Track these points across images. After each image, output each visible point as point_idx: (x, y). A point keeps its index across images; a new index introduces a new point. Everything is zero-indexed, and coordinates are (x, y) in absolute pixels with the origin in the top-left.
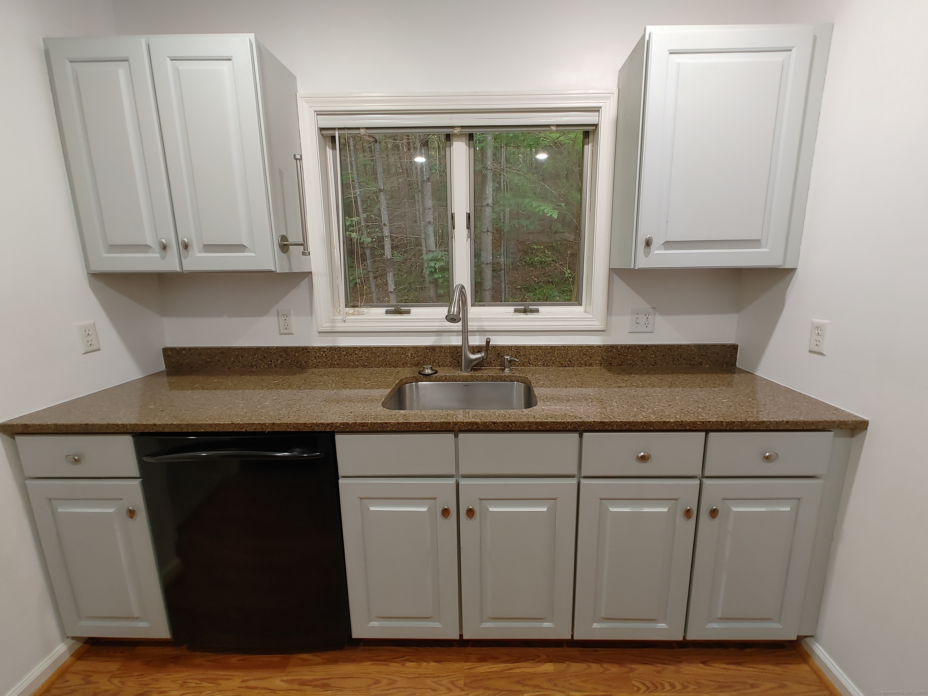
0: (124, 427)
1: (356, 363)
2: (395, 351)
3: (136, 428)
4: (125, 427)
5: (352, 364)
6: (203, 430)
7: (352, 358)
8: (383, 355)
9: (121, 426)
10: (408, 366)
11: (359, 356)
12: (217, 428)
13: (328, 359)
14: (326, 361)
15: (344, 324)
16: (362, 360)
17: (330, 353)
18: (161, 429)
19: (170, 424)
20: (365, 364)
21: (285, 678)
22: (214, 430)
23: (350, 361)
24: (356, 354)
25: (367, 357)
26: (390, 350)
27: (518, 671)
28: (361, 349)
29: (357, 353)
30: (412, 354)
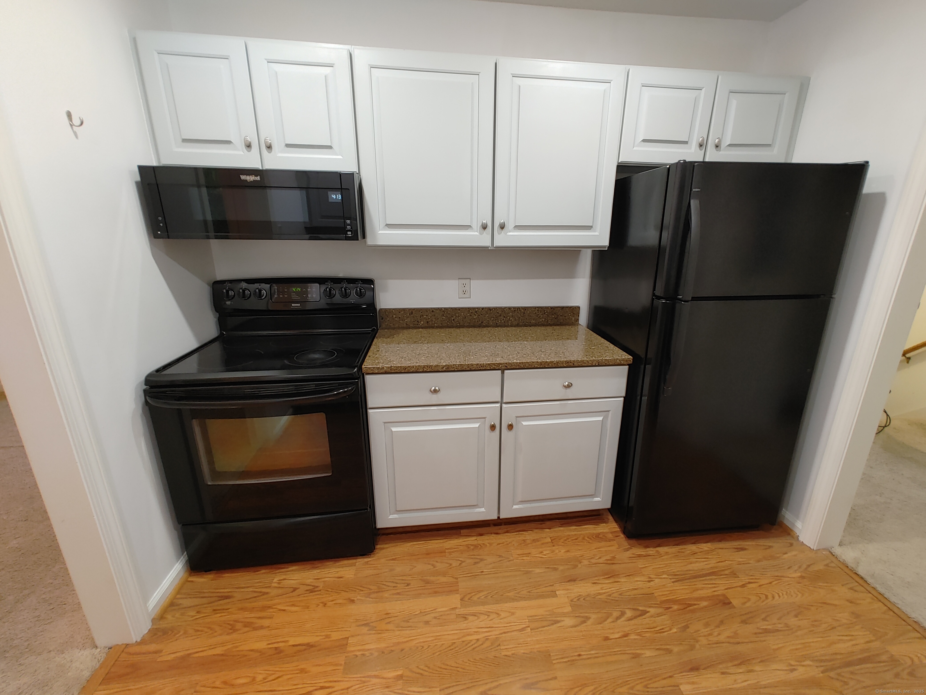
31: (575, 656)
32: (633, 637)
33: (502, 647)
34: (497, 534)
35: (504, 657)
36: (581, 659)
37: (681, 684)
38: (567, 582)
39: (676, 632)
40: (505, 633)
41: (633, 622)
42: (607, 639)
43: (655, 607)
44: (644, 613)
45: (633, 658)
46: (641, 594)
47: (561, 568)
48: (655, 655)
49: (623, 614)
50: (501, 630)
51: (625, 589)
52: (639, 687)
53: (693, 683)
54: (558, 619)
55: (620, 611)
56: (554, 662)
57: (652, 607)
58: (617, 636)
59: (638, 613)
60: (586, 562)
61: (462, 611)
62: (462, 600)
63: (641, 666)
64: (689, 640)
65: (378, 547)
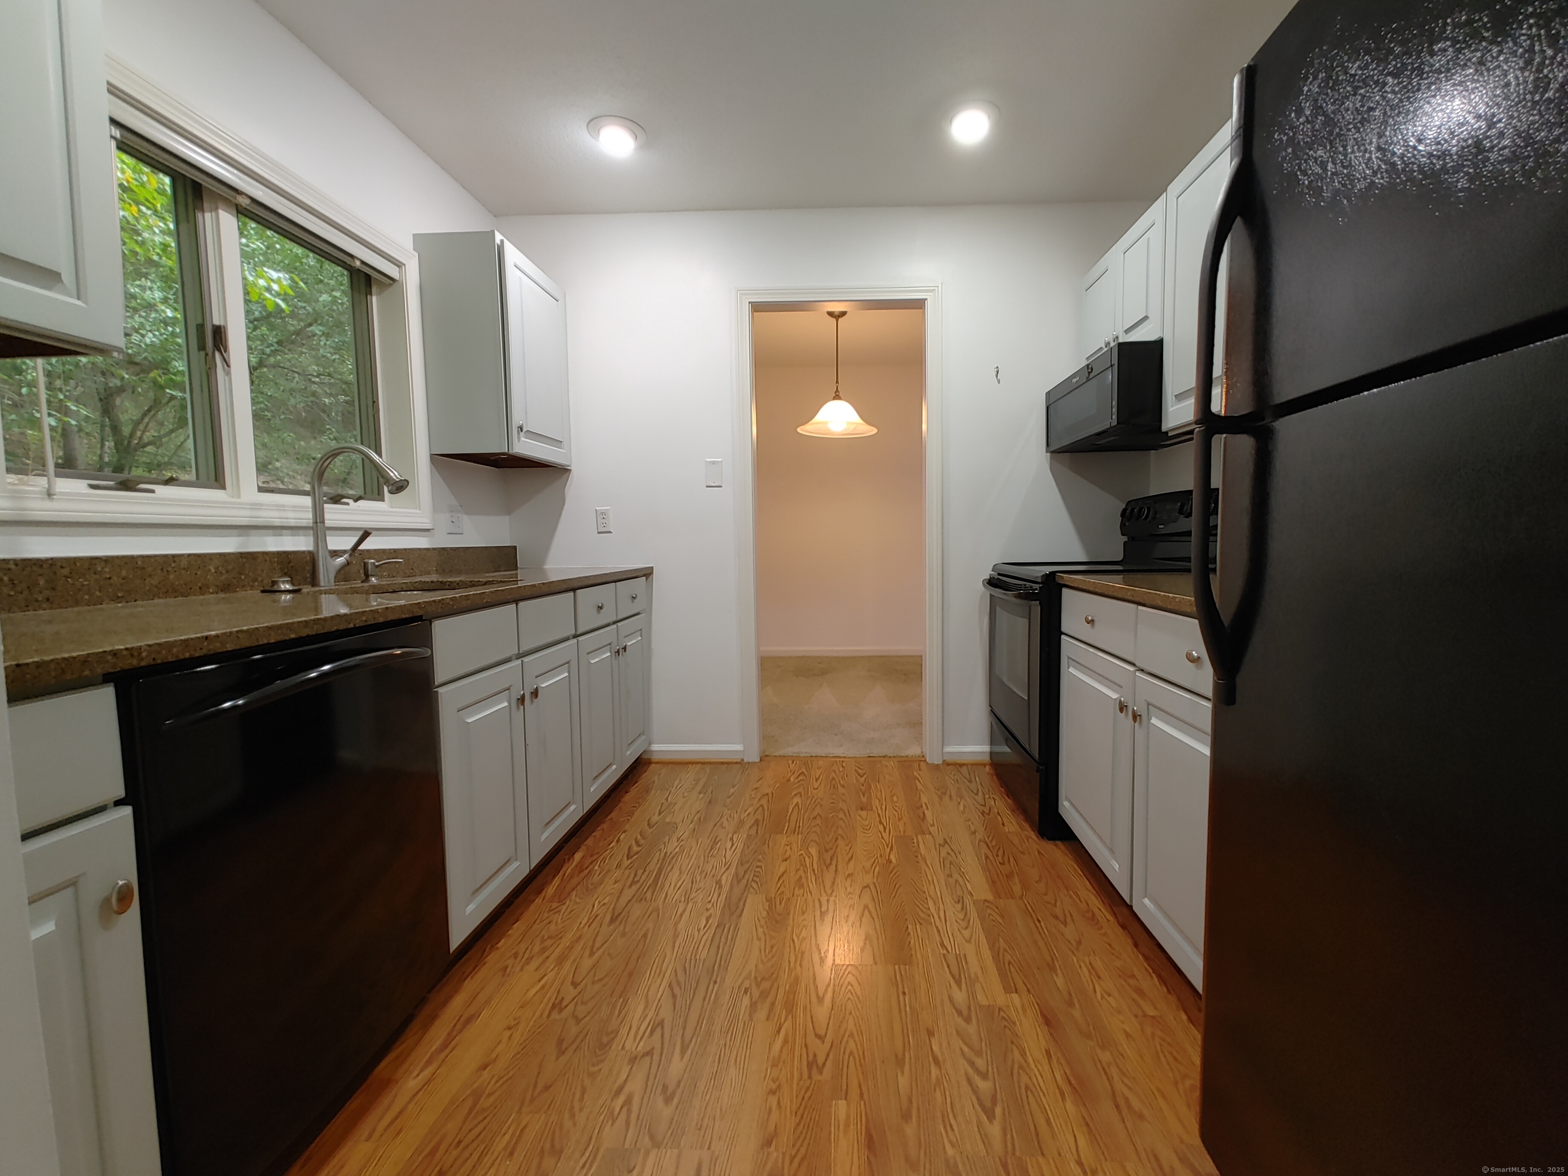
0: (132, 655)
1: (97, 593)
2: (184, 563)
3: (164, 652)
4: (136, 654)
5: (86, 597)
6: (293, 636)
7: (86, 583)
8: (160, 572)
9: (125, 653)
10: (211, 590)
11: (104, 576)
12: (315, 627)
13: (19, 589)
14: (12, 593)
15: (48, 504)
16: (111, 585)
17: (25, 572)
18: (218, 645)
19: (237, 632)
20: (120, 595)
21: (415, 1074)
22: (310, 633)
23: (80, 590)
24: (95, 573)
25: (124, 579)
26: (174, 562)
27: (569, 871)
28: (107, 560)
29: (99, 569)
30: (217, 568)
31: (904, 988)
32: (934, 1071)
33: (918, 927)
34: (1136, 945)
35: (906, 926)
36: (898, 994)
37: (848, 1105)
38: (1041, 1012)
39: (945, 1152)
40: (939, 931)
41: (964, 1083)
42: (930, 1033)
43: (1005, 1142)
44: (991, 1116)
45: (896, 1056)
46: (1035, 1126)
47: (1077, 1013)
48: (901, 1091)
49: (984, 1076)
50: (943, 928)
51: (1044, 1102)
52: (852, 1045)
53: (847, 1125)
54: (964, 985)
55: (988, 1070)
56: (897, 967)
57: (1005, 1134)
58: (935, 1048)
59: (988, 1104)
60: (1105, 1057)
61: (967, 900)
62: (986, 901)
63: (883, 1062)
64: (927, 1166)
65: (1059, 843)
